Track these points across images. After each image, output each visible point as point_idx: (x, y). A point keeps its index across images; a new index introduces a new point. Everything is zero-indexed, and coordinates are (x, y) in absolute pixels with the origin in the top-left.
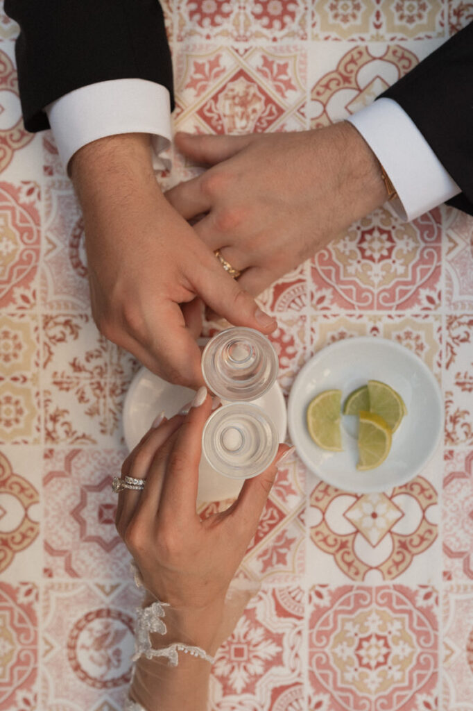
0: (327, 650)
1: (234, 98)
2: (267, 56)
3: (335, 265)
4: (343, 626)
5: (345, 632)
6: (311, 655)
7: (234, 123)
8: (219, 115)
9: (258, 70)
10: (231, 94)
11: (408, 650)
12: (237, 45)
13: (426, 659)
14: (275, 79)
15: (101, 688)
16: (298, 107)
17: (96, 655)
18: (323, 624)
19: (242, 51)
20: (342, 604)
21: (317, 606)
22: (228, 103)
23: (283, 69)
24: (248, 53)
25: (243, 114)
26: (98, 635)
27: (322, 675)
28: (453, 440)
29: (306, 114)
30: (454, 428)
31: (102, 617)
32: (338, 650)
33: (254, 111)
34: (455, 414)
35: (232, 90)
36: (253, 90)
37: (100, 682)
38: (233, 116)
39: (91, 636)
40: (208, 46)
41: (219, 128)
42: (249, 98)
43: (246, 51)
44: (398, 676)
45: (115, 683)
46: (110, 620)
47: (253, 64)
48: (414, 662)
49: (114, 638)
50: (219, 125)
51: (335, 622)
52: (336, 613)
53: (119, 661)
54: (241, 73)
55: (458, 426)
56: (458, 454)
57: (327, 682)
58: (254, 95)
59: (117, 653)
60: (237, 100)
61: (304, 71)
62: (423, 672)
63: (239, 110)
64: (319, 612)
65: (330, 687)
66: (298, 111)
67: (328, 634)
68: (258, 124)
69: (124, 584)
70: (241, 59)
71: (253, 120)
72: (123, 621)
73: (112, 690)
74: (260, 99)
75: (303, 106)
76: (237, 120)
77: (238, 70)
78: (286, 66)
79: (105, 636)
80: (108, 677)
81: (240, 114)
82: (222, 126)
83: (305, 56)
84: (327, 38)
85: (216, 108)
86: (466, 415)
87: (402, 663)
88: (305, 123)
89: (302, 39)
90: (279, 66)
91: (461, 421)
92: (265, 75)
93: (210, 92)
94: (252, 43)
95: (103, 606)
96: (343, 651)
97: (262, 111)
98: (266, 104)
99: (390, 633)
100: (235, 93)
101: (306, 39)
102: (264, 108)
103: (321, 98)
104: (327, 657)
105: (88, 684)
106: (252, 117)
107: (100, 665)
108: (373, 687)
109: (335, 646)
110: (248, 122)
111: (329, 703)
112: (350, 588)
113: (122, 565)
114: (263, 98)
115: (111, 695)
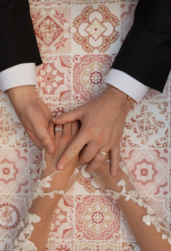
0: (82, 217)
1: (46, 26)
2: (57, 10)
3: (81, 85)
4: (87, 209)
5: (88, 211)
6: (77, 219)
7: (46, 35)
8: (41, 32)
9: (54, 16)
10: (45, 24)
11: (110, 218)
12: (46, 7)
13: (116, 221)
14: (60, 19)
15: (6, 229)
16: (68, 29)
17: (4, 219)
18: (80, 209)
19: (48, 9)
20: (87, 202)
21: (78, 202)
22: (44, 28)
23: (63, 15)
24: (50, 10)
25: (49, 31)
26: (4, 212)
27: (80, 226)
28: (124, 146)
29: (71, 32)
30: (125, 142)
31: (5, 206)
32: (86, 217)
33: (53, 30)
34: (125, 137)
35: (45, 23)
36: (52, 23)
37: (5, 227)
38: (46, 33)
39: (2, 212)
40: (36, 8)
41: (41, 37)
42: (51, 26)
43: (49, 9)
44: (106, 226)
45: (10, 228)
46: (8, 207)
47: (52, 13)
48: (112, 222)
49: (10, 213)
50: (41, 36)
51: (85, 208)
52: (85, 205)
53: (11, 220)
54: (48, 17)
55: (126, 141)
56: (127, 151)
57: (82, 228)
58: (53, 25)
59: (11, 218)
60: (47, 27)
61: (70, 15)
62: (115, 225)
63: (48, 30)
64: (79, 205)
65: (83, 230)
66: (68, 30)
67: (82, 212)
68: (54, 35)
69: (12, 194)
70: (48, 12)
71: (53, 34)
72: (12, 207)
73: (9, 230)
74: (55, 26)
75: (70, 29)
76: (47, 34)
77: (47, 15)
78: (64, 14)
79: (7, 212)
80: (8, 226)
81: (48, 32)
82: (42, 36)
83: (70, 10)
84: (77, 3)
85: (40, 30)
86: (129, 137)
87: (108, 222)
88: (71, 35)
89: (69, 4)
90: (61, 14)
91: (127, 139)
92: (56, 18)
93: (37, 24)
94: (51, 6)
95: (5, 202)
96: (87, 217)
97: (55, 31)
98: (57, 28)
99: (104, 212)
100: (46, 24)
101: (70, 4)
102: (56, 29)
103: (76, 26)
104: (82, 220)
105: (1, 228)
106: (52, 33)
107: (5, 222)
108: (98, 230)
109: (84, 216)
110: (51, 35)
111: (83, 235)
112: (90, 196)
113: (11, 188)
114: (56, 26)
115: (9, 232)
